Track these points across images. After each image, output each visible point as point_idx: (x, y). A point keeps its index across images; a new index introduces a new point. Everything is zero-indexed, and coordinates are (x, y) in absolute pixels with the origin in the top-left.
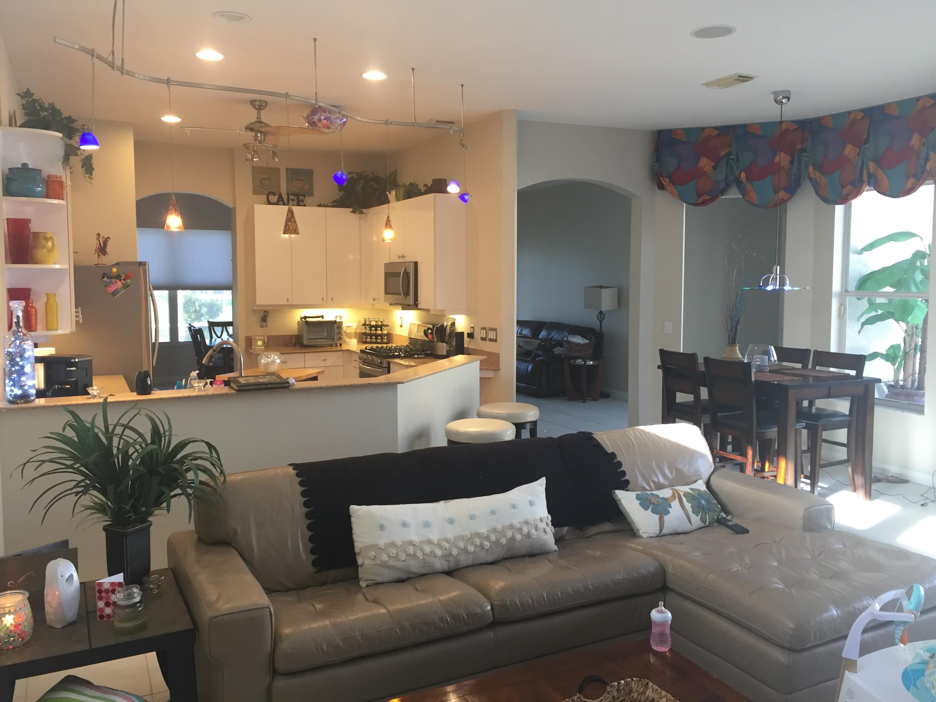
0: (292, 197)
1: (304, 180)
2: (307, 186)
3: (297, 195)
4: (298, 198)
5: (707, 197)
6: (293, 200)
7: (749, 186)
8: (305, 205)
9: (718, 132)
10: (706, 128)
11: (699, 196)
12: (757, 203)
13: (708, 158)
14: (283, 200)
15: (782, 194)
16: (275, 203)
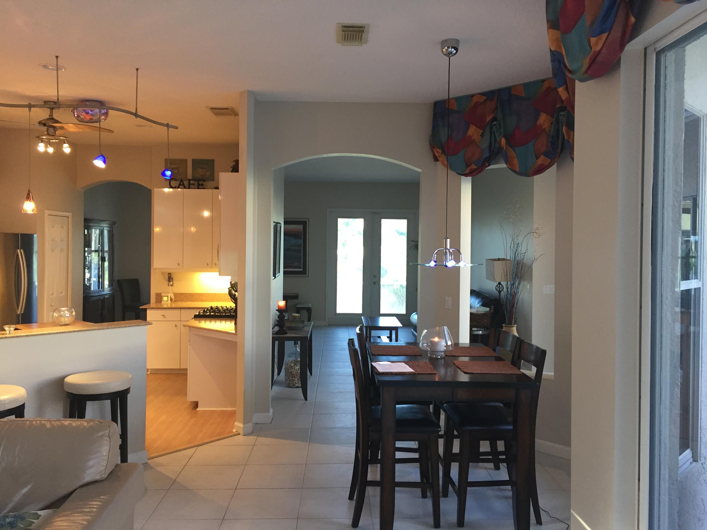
0: (192, 182)
1: (205, 168)
2: (208, 173)
3: (198, 180)
4: (198, 182)
5: (474, 167)
6: (194, 184)
7: (511, 153)
8: (204, 188)
9: (485, 98)
10: (475, 95)
11: (468, 166)
12: (518, 170)
13: (476, 126)
14: (183, 184)
15: (542, 160)
16: (177, 187)
